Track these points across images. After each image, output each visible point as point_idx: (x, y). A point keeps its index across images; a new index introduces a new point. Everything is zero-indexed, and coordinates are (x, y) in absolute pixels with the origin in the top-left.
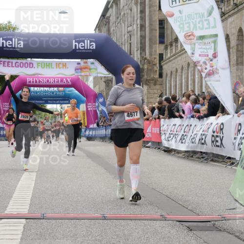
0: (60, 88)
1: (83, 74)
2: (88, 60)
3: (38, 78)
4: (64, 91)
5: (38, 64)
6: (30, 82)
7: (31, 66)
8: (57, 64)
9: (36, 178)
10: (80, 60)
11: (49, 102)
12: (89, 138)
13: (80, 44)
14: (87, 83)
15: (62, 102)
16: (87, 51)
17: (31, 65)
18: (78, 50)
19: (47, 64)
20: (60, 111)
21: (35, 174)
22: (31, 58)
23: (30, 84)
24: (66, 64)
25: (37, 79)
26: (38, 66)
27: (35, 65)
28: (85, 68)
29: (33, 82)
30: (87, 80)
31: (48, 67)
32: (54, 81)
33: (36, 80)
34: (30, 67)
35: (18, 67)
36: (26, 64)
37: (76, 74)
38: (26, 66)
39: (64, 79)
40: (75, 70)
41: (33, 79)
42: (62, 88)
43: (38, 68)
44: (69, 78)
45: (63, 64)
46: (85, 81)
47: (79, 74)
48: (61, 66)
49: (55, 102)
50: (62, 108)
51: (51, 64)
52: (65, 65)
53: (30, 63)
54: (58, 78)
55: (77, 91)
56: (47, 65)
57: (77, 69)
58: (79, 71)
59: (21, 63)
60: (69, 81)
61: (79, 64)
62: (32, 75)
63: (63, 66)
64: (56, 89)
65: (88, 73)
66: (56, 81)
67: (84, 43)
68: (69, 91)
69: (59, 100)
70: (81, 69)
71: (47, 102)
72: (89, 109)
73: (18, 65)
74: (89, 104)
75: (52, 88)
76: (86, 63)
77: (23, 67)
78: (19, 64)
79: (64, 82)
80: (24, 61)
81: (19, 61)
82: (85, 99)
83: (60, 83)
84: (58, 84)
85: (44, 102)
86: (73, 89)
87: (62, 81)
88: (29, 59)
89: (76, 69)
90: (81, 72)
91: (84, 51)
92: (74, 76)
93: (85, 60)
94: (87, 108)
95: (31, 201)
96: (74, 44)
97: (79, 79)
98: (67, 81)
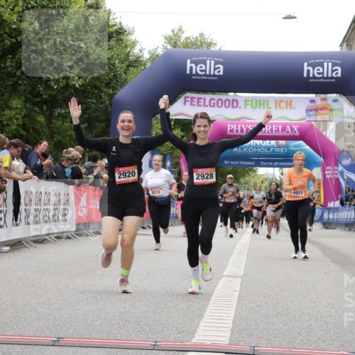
0: (280, 142)
1: (319, 118)
2: (328, 95)
3: (245, 124)
4: (286, 146)
5: (246, 101)
6: (232, 131)
7: (235, 105)
8: (276, 101)
9: (241, 286)
10: (314, 95)
11: (262, 163)
12: (327, 225)
13: (316, 69)
14: (324, 133)
15: (283, 164)
16: (326, 81)
17: (235, 102)
18: (311, 78)
19: (260, 101)
20: (278, 179)
21: (239, 280)
22: (235, 92)
23: (231, 134)
24: (291, 101)
25: (243, 126)
26: (246, 105)
27: (241, 103)
28: (323, 108)
29: (237, 131)
30: (326, 128)
31: (262, 107)
32: (272, 130)
33: (242, 128)
34: (233, 107)
35: (214, 106)
36: (227, 102)
37: (308, 119)
38: (227, 105)
39: (288, 127)
40: (307, 113)
41: (237, 127)
42: (284, 142)
43: (245, 107)
44: (296, 124)
45: (287, 101)
46: (321, 129)
47: (313, 118)
48: (283, 105)
49: (271, 164)
50: (282, 174)
51: (268, 101)
52: (289, 104)
53: (233, 100)
54: (279, 124)
55: (308, 147)
56: (260, 104)
57: (310, 110)
58: (314, 113)
59: (219, 99)
60: (296, 129)
61: (312, 101)
62: (235, 120)
63: (287, 104)
64: (273, 142)
65: (327, 117)
66: (274, 129)
67: (323, 68)
68: (294, 147)
69: (278, 161)
70: (316, 110)
71: (258, 164)
72: (328, 176)
73: (214, 104)
74: (328, 168)
75: (268, 142)
76: (325, 99)
77: (221, 106)
78: (215, 102)
79: (288, 132)
80: (223, 97)
81: (216, 97)
82: (321, 159)
83: (281, 133)
84: (277, 134)
85: (253, 163)
86: (301, 142)
87: (284, 129)
88: (232, 94)
89: (308, 110)
90: (316, 115)
91: (322, 80)
92: (304, 121)
93: (322, 96)
94: (324, 175)
95: (233, 324)
96: (306, 68)
97: (312, 126)
98: (292, 129)
